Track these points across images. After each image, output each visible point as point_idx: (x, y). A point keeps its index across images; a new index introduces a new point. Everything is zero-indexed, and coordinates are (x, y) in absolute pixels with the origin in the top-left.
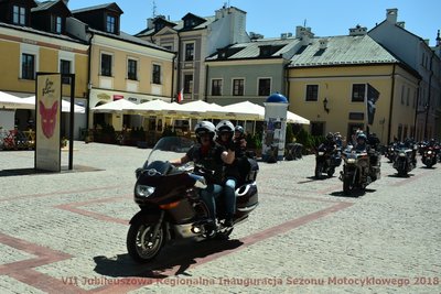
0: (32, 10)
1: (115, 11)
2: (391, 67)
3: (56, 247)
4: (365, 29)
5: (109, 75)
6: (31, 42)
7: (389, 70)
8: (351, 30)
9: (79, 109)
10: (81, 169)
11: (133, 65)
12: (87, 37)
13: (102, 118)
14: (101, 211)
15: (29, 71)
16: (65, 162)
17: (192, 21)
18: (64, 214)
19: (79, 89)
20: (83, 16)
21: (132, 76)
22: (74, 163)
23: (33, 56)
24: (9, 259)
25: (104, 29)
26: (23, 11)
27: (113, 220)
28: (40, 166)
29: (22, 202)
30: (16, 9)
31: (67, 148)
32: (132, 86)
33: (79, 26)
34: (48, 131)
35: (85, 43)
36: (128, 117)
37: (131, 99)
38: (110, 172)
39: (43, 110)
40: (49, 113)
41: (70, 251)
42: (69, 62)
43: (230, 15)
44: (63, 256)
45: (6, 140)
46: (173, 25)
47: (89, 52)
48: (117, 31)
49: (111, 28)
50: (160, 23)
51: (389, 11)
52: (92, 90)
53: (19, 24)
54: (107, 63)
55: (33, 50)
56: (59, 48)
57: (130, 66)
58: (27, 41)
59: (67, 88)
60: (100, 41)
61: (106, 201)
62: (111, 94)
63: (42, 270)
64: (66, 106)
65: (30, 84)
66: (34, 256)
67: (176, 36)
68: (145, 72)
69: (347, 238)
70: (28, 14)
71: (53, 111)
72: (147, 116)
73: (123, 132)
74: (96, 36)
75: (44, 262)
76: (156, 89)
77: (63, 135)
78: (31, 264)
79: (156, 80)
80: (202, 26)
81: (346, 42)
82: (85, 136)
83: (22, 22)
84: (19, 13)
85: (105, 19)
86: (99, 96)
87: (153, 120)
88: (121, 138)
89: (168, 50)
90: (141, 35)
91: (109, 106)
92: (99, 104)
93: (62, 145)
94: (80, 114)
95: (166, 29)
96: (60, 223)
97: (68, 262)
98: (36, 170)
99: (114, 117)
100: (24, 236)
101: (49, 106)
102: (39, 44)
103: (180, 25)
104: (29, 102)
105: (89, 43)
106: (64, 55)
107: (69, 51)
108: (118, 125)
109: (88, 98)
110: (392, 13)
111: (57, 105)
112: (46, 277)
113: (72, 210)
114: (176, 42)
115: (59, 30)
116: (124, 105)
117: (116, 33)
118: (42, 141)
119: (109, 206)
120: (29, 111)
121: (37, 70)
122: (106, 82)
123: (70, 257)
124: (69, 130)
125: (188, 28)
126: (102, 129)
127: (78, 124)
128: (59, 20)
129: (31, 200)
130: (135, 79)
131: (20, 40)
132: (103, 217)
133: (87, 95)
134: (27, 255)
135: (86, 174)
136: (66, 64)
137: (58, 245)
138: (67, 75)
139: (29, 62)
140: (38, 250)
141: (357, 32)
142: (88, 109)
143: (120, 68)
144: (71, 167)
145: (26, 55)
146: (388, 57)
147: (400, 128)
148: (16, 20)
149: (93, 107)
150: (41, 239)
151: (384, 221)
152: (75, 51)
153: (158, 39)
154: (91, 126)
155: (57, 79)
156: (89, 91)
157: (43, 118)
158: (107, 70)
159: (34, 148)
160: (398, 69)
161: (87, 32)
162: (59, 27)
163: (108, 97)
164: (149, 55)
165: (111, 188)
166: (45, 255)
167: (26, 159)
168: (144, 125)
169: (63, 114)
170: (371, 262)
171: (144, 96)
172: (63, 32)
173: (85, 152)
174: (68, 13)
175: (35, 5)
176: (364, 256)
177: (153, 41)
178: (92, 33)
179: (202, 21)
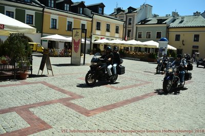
0: (72, 5)
1: (102, 6)
4: (200, 13)
5: (99, 30)
6: (71, 17)
8: (194, 13)
9: (88, 42)
10: (88, 65)
11: (108, 26)
12: (91, 16)
13: (96, 46)
15: (70, 27)
16: (82, 62)
17: (131, 10)
18: (81, 81)
19: (88, 35)
20: (90, 7)
21: (108, 30)
22: (85, 62)
23: (71, 22)
24: (61, 97)
25: (98, 13)
26: (68, 6)
28: (73, 63)
29: (66, 76)
30: (66, 5)
31: (83, 56)
32: (108, 34)
33: (89, 11)
34: (76, 50)
35: (91, 18)
36: (106, 46)
37: (107, 39)
40: (76, 44)
41: (83, 95)
43: (146, 7)
44: (80, 97)
45: (61, 53)
46: (124, 11)
47: (92, 21)
48: (103, 13)
49: (100, 12)
50: (119, 10)
52: (93, 35)
54: (98, 24)
55: (71, 20)
56: (81, 19)
57: (107, 27)
58: (69, 17)
60: (96, 17)
62: (100, 37)
63: (73, 102)
64: (83, 40)
65: (70, 33)
66: (70, 96)
67: (125, 15)
68: (113, 29)
69: (190, 95)
70: (70, 7)
71: (78, 43)
72: (113, 45)
73: (104, 51)
75: (73, 99)
76: (117, 35)
77: (81, 52)
78: (69, 99)
79: (117, 32)
80: (135, 11)
81: (192, 18)
82: (89, 52)
83: (68, 10)
84: (67, 6)
85: (97, 9)
86: (95, 38)
89: (122, 20)
90: (112, 15)
91: (99, 41)
92: (95, 40)
93: (81, 55)
94: (88, 44)
95: (121, 12)
97: (82, 99)
98: (71, 65)
99: (101, 46)
100: (66, 89)
101: (77, 41)
102: (74, 18)
103: (127, 11)
104: (70, 39)
105: (92, 18)
106: (83, 22)
107: (85, 20)
108: (102, 48)
109: (91, 38)
111: (80, 40)
112: (74, 104)
113: (84, 79)
114: (125, 18)
115: (81, 13)
116: (104, 41)
118: (74, 54)
120: (69, 43)
121: (73, 27)
122: (98, 32)
123: (83, 97)
124: (84, 50)
125: (129, 12)
126: (96, 50)
127: (87, 48)
128: (81, 9)
129: (69, 75)
130: (109, 31)
131: (67, 16)
133: (91, 37)
134: (67, 96)
136: (83, 25)
137: (78, 93)
138: (84, 29)
139: (70, 24)
140: (71, 94)
141: (197, 14)
142: (91, 42)
143: (103, 27)
144: (84, 64)
145: (69, 22)
148: (65, 9)
149: (93, 42)
150: (73, 90)
152: (87, 20)
153: (118, 16)
154: (92, 49)
155: (80, 31)
156: (91, 36)
157: (75, 45)
158: (98, 28)
159: (71, 56)
161: (92, 13)
162: (81, 11)
163: (99, 38)
164: (114, 23)
166: (74, 96)
167: (68, 60)
169: (82, 44)
170: (200, 105)
171: (112, 38)
172: (83, 14)
174: (85, 7)
175: (72, 3)
176: (198, 102)
177: (116, 17)
178: (94, 14)
179: (135, 9)
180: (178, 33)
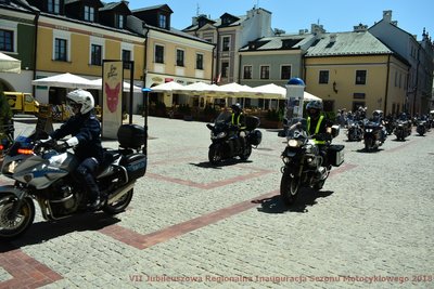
0: (100, 9)
1: (166, 11)
2: (387, 57)
4: (366, 27)
5: (162, 62)
6: (99, 36)
7: (385, 59)
8: (355, 28)
9: (137, 89)
11: (180, 54)
12: (144, 32)
13: (156, 96)
15: (97, 58)
17: (228, 19)
19: (138, 73)
20: (140, 14)
21: (180, 63)
23: (100, 47)
25: (157, 25)
26: (92, 10)
27: (163, 178)
28: (105, 134)
30: (86, 8)
32: (180, 71)
33: (138, 23)
34: (112, 107)
35: (142, 36)
36: (177, 96)
37: (179, 82)
38: (161, 140)
39: (108, 90)
40: (112, 93)
42: (129, 52)
43: (259, 14)
46: (213, 22)
47: (145, 44)
48: (168, 27)
49: (162, 24)
50: (202, 20)
51: (385, 13)
52: (148, 75)
53: (89, 21)
54: (160, 52)
55: (100, 42)
56: (121, 40)
57: (178, 55)
58: (96, 35)
59: (128, 73)
60: (154, 35)
61: (158, 163)
62: (163, 77)
64: (127, 85)
65: (98, 69)
67: (215, 32)
68: (190, 60)
69: (351, 193)
70: (96, 12)
71: (116, 91)
72: (192, 95)
73: (172, 108)
74: (151, 31)
76: (199, 74)
77: (124, 111)
79: (199, 66)
80: (236, 23)
81: (351, 37)
82: (141, 111)
83: (92, 19)
84: (89, 12)
85: (156, 17)
86: (153, 79)
87: (197, 99)
88: (169, 113)
89: (209, 42)
90: (187, 30)
91: (162, 87)
92: (153, 85)
93: (123, 118)
94: (138, 94)
95: (208, 25)
99: (165, 96)
101: (113, 87)
102: (105, 37)
103: (219, 23)
104: (98, 83)
105: (145, 37)
106: (126, 46)
107: (129, 42)
108: (168, 102)
109: (144, 81)
110: (387, 14)
111: (120, 86)
114: (216, 36)
115: (121, 26)
116: (173, 86)
117: (167, 29)
118: (107, 115)
119: (161, 167)
120: (97, 91)
121: (104, 58)
122: (159, 68)
123: (129, 208)
124: (129, 106)
125: (225, 24)
126: (155, 106)
127: (137, 101)
128: (121, 18)
130: (182, 65)
131: (90, 34)
132: (156, 176)
133: (143, 78)
136: (126, 53)
138: (127, 62)
139: (97, 51)
141: (360, 29)
143: (170, 56)
145: (94, 46)
146: (384, 49)
147: (394, 106)
148: (86, 18)
151: (381, 180)
152: (134, 42)
153: (201, 33)
155: (119, 65)
156: (145, 75)
157: (108, 96)
158: (159, 58)
159: (101, 120)
160: (392, 58)
161: (144, 27)
162: (121, 23)
163: (161, 80)
164: (193, 47)
165: (162, 153)
168: (190, 102)
169: (124, 93)
170: (371, 212)
171: (190, 79)
172: (125, 28)
174: (129, 12)
175: (102, 5)
177: (197, 35)
178: (148, 29)
179: (237, 19)
180: (324, 68)
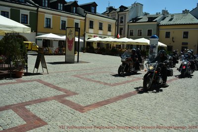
0: (65, 5)
1: (94, 5)
3: (72, 90)
4: (188, 11)
5: (92, 28)
6: (64, 16)
8: (183, 11)
9: (81, 40)
10: (82, 62)
11: (101, 24)
12: (84, 15)
13: (90, 44)
14: (89, 77)
15: (64, 27)
16: (76, 59)
17: (123, 8)
18: (75, 78)
19: (81, 33)
20: (83, 7)
21: (101, 28)
23: (65, 21)
24: (56, 94)
25: (91, 12)
26: (62, 5)
27: (93, 81)
28: (67, 61)
29: (61, 74)
30: (59, 4)
31: (77, 55)
32: (100, 32)
33: (82, 10)
34: (70, 49)
35: (84, 16)
36: (99, 43)
37: (100, 37)
38: (92, 63)
39: (69, 41)
41: (78, 92)
42: (78, 24)
43: (137, 6)
44: (75, 94)
45: (55, 51)
46: (116, 10)
47: (85, 20)
48: (95, 12)
49: (93, 11)
50: (111, 9)
52: (86, 34)
53: (60, 10)
54: (91, 23)
55: (65, 19)
56: (74, 18)
59: (77, 33)
60: (89, 16)
61: (90, 74)
63: (67, 98)
64: (77, 39)
65: (64, 31)
66: (64, 93)
67: (117, 14)
68: (105, 27)
69: (181, 90)
71: (72, 41)
72: (106, 43)
73: (97, 49)
74: (88, 14)
75: (68, 96)
76: (109, 33)
77: (75, 50)
78: (63, 96)
79: (109, 30)
80: (127, 10)
81: (181, 16)
82: (84, 50)
83: (61, 9)
84: (60, 6)
85: (90, 8)
86: (88, 36)
87: (108, 44)
88: (96, 51)
89: (114, 19)
90: (104, 13)
91: (92, 39)
92: (89, 39)
93: (75, 54)
94: (81, 42)
95: (113, 11)
96: (74, 82)
97: (77, 96)
99: (94, 44)
100: (61, 86)
101: (70, 39)
102: (67, 17)
103: (118, 10)
104: (64, 38)
106: (76, 21)
107: (78, 19)
108: (95, 46)
111: (74, 39)
112: (69, 101)
113: (78, 77)
114: (117, 16)
115: (74, 12)
116: (98, 39)
117: (95, 13)
118: (68, 52)
119: (92, 76)
120: (63, 41)
121: (67, 26)
122: (91, 31)
123: (78, 94)
124: (78, 48)
125: (121, 11)
126: (89, 48)
127: (81, 46)
128: (74, 8)
129: (64, 73)
130: (102, 30)
131: (61, 16)
132: (89, 80)
133: (84, 36)
134: (62, 93)
135: (83, 64)
136: (77, 24)
137: (73, 90)
138: (77, 28)
139: (64, 23)
140: (66, 91)
141: (185, 12)
142: (84, 41)
143: (96, 26)
144: (78, 61)
145: (62, 21)
146: (197, 21)
148: (59, 9)
149: (86, 40)
150: (67, 87)
152: (80, 19)
153: (110, 15)
154: (85, 47)
155: (73, 30)
157: (69, 44)
158: (91, 26)
159: (65, 54)
161: (85, 12)
162: (74, 10)
163: (92, 36)
164: (107, 21)
165: (92, 69)
166: (68, 93)
167: (62, 58)
168: (105, 47)
169: (76, 42)
171: (105, 36)
172: (76, 13)
173: (83, 56)
174: (78, 6)
175: (66, 3)
176: (187, 97)
177: (108, 16)
178: (86, 13)
179: (127, 8)
